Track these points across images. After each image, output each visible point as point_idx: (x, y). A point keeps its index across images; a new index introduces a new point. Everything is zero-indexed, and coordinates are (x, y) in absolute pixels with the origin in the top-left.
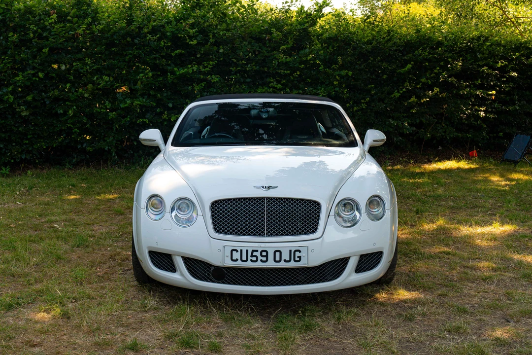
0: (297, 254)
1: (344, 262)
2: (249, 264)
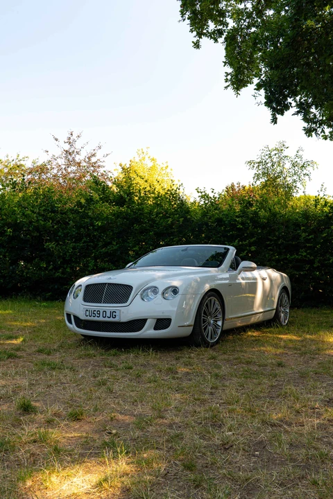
0: (114, 314)
1: (144, 321)
2: (92, 318)
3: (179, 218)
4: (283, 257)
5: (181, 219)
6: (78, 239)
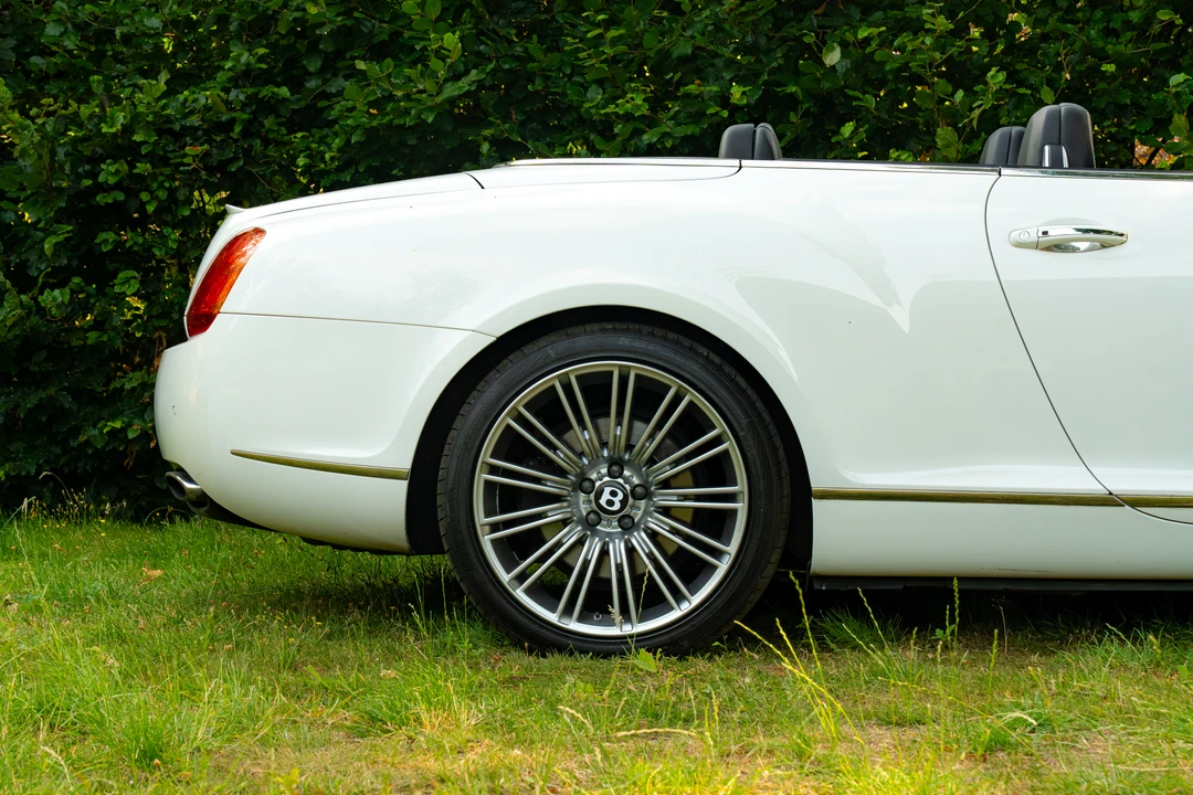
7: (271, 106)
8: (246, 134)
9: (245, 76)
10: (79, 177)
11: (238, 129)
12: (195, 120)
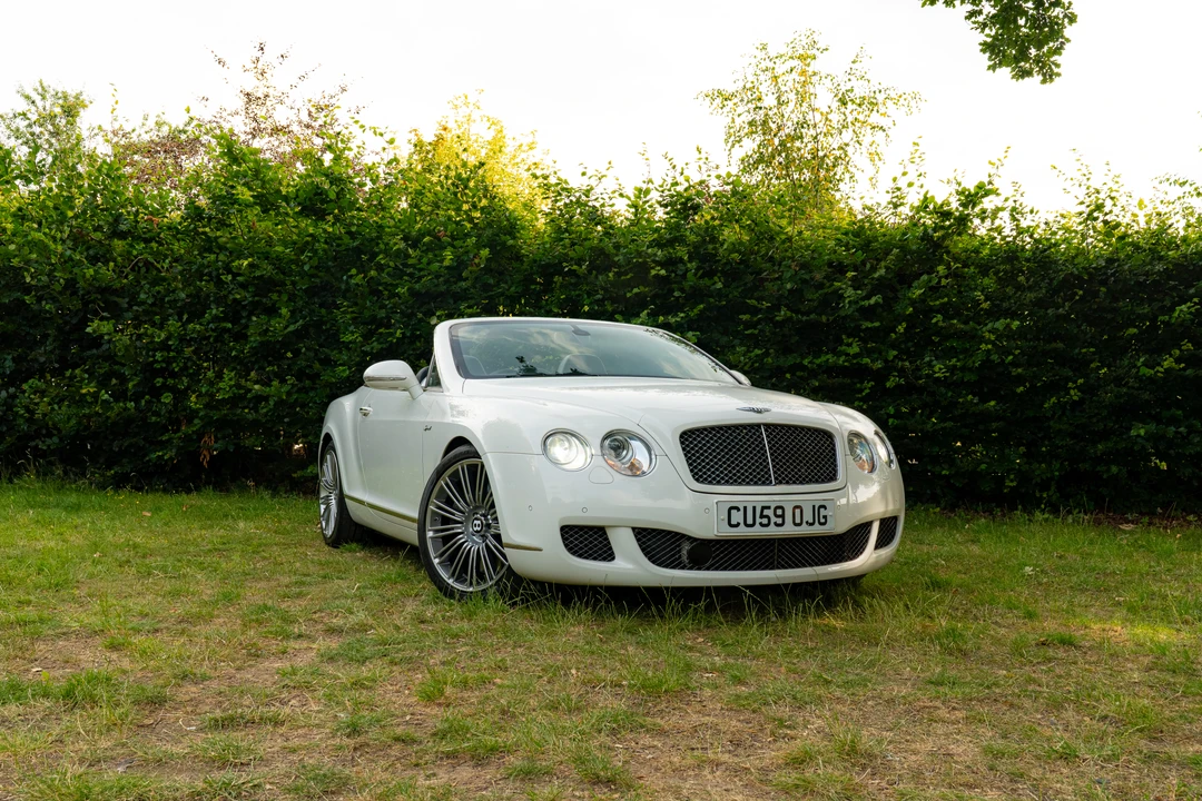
3: (479, 246)
4: (791, 360)
5: (485, 252)
6: (195, 309)
7: (226, 330)
8: (216, 341)
9: (216, 319)
10: (149, 356)
11: (211, 340)
12: (194, 335)
